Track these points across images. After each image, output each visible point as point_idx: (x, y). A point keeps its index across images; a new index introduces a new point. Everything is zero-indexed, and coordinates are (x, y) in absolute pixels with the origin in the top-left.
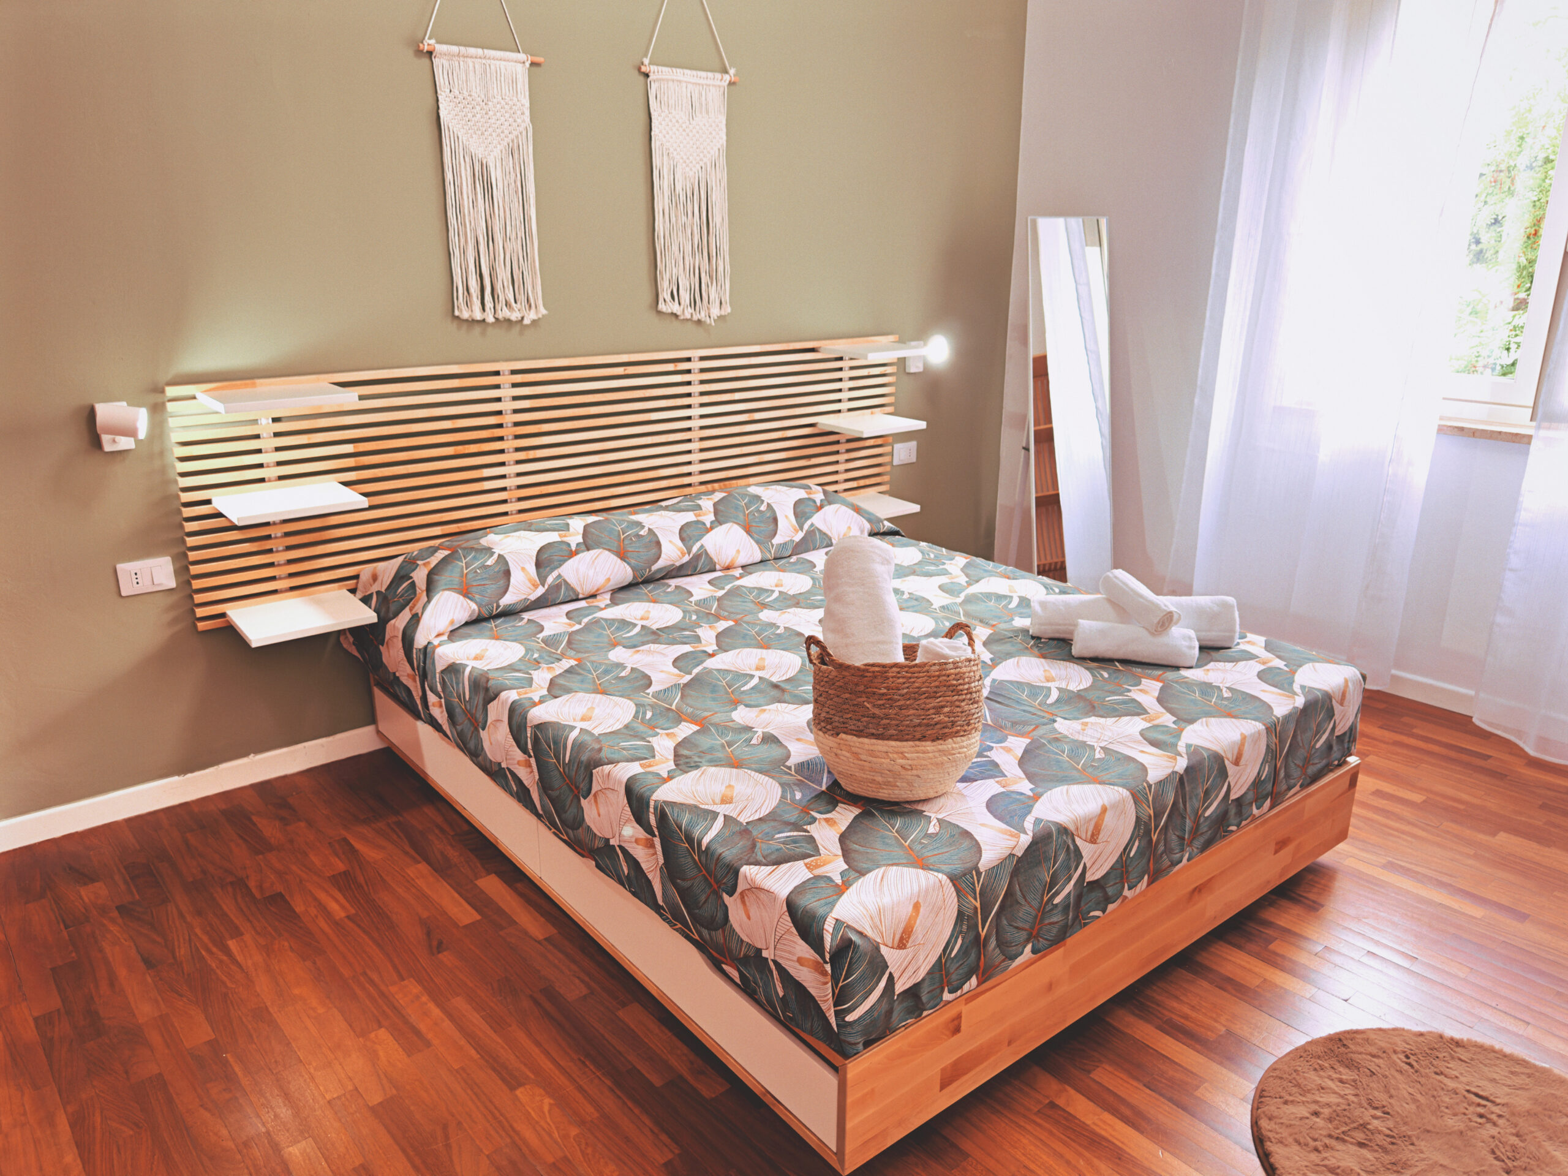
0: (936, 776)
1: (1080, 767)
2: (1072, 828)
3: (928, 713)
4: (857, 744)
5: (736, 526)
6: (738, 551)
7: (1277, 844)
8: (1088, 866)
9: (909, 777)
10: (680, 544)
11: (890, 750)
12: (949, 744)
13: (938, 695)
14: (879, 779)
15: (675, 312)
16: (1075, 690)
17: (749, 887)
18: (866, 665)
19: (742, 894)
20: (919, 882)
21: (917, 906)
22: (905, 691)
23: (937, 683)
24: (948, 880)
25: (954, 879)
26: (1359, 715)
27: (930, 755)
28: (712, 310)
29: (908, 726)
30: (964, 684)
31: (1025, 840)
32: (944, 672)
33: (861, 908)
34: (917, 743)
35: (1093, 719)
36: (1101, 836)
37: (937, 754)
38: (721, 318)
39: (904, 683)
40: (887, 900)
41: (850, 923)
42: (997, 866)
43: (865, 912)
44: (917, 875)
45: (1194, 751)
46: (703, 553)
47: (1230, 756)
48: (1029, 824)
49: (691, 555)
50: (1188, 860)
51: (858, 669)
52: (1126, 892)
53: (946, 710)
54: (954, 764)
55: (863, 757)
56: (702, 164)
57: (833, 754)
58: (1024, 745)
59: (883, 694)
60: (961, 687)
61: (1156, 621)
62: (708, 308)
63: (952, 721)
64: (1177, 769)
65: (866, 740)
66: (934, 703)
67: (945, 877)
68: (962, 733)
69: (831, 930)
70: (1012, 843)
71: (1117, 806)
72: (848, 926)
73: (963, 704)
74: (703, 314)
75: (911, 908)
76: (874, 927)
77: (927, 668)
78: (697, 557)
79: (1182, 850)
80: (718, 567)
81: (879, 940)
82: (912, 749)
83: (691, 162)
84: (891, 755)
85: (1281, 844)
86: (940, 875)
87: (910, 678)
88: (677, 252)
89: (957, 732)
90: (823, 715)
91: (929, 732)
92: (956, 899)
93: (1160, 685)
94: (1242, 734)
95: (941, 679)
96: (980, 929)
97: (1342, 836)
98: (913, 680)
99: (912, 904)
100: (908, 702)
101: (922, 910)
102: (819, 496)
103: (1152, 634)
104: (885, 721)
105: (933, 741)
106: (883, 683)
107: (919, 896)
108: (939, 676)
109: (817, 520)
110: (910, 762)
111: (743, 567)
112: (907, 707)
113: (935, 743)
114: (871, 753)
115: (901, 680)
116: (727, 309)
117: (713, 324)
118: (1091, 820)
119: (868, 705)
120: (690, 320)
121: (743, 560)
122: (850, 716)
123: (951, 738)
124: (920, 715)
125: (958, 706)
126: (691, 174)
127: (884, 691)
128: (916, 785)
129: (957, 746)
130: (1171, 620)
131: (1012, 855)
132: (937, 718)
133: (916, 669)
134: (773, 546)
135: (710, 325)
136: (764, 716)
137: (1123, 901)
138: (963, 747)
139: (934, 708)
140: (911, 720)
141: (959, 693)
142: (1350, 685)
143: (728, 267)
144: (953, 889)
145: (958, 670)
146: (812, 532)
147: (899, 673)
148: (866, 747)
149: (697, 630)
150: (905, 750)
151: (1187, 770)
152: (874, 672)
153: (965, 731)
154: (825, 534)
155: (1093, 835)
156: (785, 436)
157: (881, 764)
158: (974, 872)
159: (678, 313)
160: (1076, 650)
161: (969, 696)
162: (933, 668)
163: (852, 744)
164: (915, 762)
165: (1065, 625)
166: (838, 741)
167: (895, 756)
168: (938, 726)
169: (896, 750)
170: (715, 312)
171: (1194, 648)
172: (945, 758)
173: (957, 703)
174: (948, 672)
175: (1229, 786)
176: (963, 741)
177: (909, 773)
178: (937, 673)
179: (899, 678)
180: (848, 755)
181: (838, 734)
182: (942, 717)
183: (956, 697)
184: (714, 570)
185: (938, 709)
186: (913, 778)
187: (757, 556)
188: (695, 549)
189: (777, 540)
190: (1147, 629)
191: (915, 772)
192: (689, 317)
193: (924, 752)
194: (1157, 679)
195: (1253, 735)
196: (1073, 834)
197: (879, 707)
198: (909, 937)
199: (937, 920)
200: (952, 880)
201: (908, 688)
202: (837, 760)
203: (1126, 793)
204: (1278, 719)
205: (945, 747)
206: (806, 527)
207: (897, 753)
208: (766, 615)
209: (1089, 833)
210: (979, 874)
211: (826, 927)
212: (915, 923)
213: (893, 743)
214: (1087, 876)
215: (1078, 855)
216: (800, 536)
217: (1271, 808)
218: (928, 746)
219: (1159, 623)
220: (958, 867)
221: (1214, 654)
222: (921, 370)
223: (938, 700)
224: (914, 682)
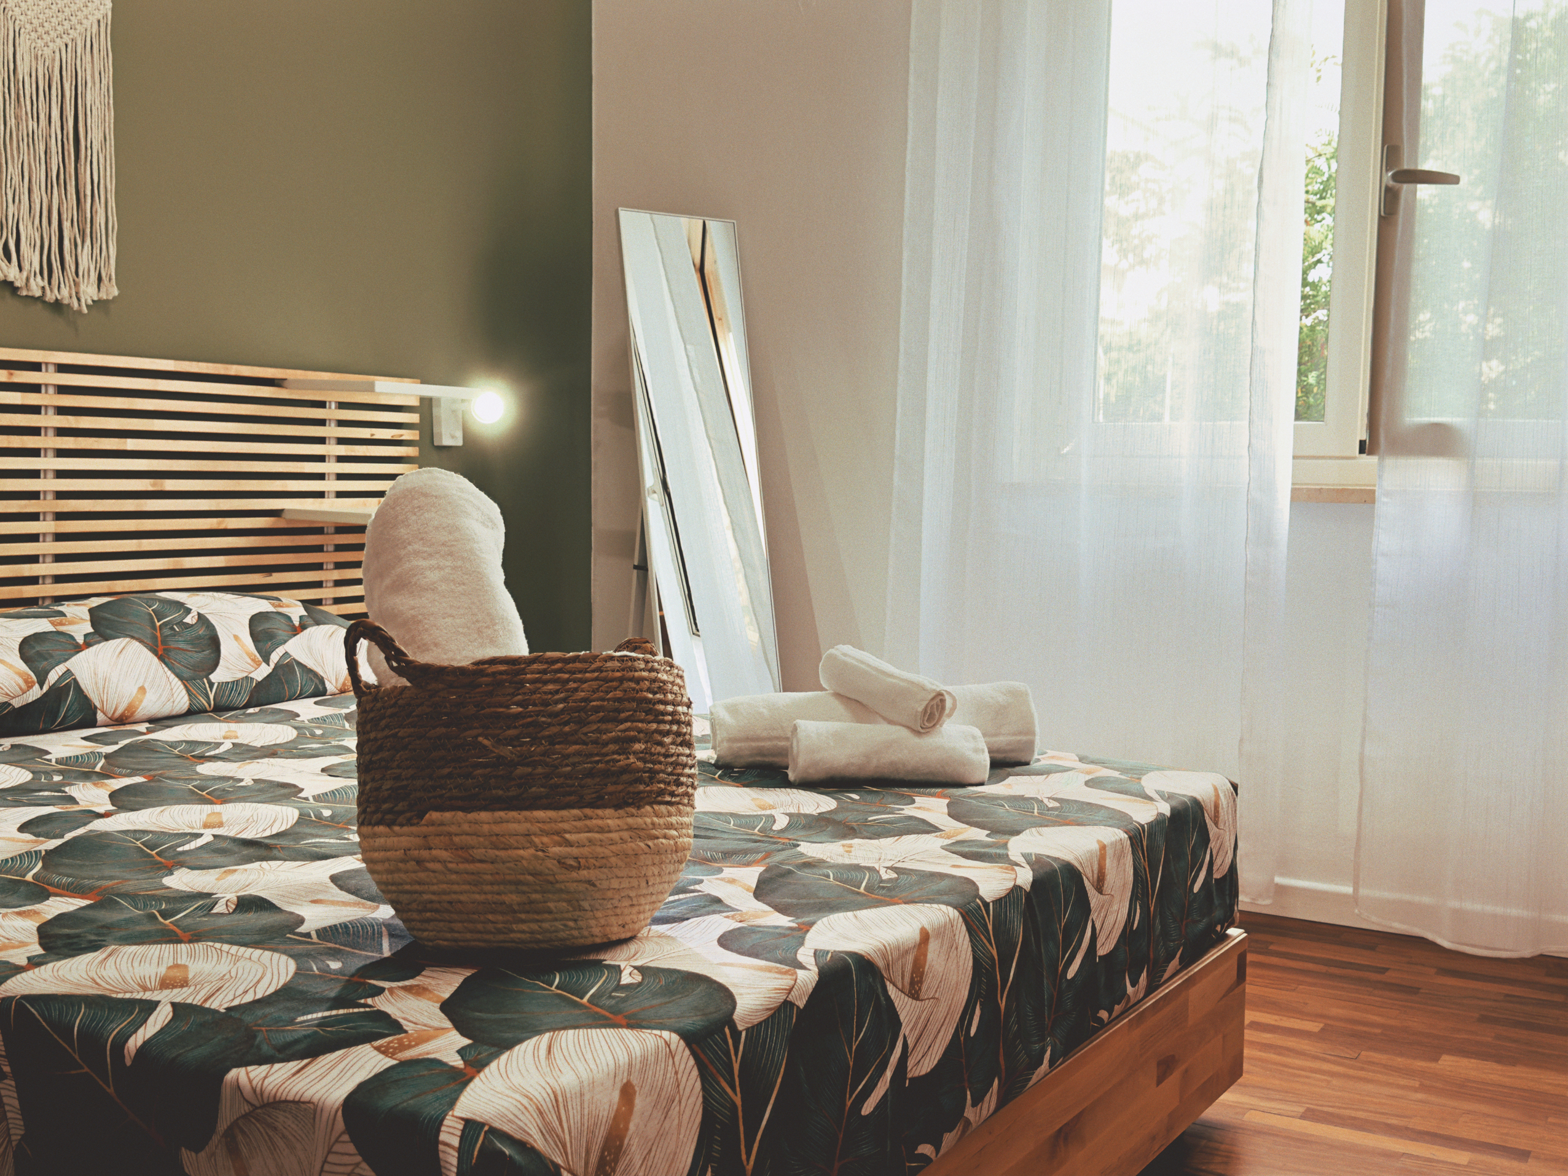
0: (625, 884)
1: (862, 890)
2: (880, 963)
3: (605, 750)
4: (466, 827)
5: (136, 644)
6: (142, 690)
7: (1159, 1064)
8: (911, 1042)
9: (573, 886)
10: (23, 666)
11: (535, 828)
12: (647, 816)
13: (623, 715)
14: (512, 898)
15: (11, 278)
16: (814, 813)
18: (474, 664)
20: (627, 1048)
21: (627, 1092)
22: (561, 706)
23: (619, 694)
24: (682, 1043)
25: (689, 1038)
27: (613, 835)
28: (82, 287)
29: (567, 776)
30: (666, 703)
31: (808, 977)
32: (631, 674)
33: (518, 1096)
34: (588, 811)
35: (856, 841)
36: (924, 987)
37: (626, 835)
38: (98, 304)
39: (557, 692)
40: (567, 1079)
41: (497, 1124)
42: (766, 1021)
43: (525, 1101)
44: (622, 1039)
45: (1036, 862)
46: (69, 687)
47: (1090, 875)
48: (805, 955)
49: (46, 688)
50: (1052, 1062)
51: (461, 671)
52: (970, 1113)
53: (639, 746)
54: (657, 859)
55: (478, 853)
56: (66, 39)
57: (412, 865)
58: (757, 875)
59: (518, 716)
60: (661, 707)
61: (920, 709)
62: (76, 284)
63: (650, 771)
64: (1019, 882)
65: (484, 815)
66: (618, 730)
67: (675, 1037)
68: (668, 798)
69: (456, 1142)
70: (785, 982)
71: (944, 931)
72: (493, 1131)
73: (667, 740)
74: (65, 292)
75: (616, 1096)
76: (548, 1130)
77: (597, 664)
78: (57, 693)
79: (1042, 1039)
80: (100, 716)
81: (559, 1161)
82: (579, 824)
83: (47, 33)
84: (536, 840)
85: (1166, 1066)
86: (666, 1034)
87: (568, 681)
88: (17, 179)
89: (661, 792)
90: (388, 785)
91: (611, 788)
92: (698, 1085)
93: (947, 801)
94: (1099, 842)
95: (626, 685)
96: (744, 1157)
97: (1232, 1073)
98: (572, 685)
99: (619, 1086)
100: (567, 729)
101: (638, 1102)
102: (297, 612)
103: (918, 733)
104: (521, 770)
105: (617, 807)
106: (514, 695)
107: (630, 1073)
108: (621, 680)
109: (297, 648)
110: (574, 851)
111: (151, 721)
112: (566, 739)
113: (621, 812)
114: (498, 842)
115: (551, 687)
116: (111, 291)
117: (85, 310)
118: (907, 952)
119: (486, 742)
120: (41, 299)
121: (152, 705)
122: (446, 771)
123: (651, 804)
124: (592, 755)
125: (661, 744)
126: (47, 52)
127: (515, 709)
128: (586, 905)
129: (661, 821)
130: (943, 708)
131: (787, 1005)
132: (623, 761)
133: (578, 665)
134: (211, 685)
135: (80, 312)
136: (232, 878)
137: (964, 1132)
138: (670, 826)
139: (615, 740)
140: (574, 765)
141: (658, 717)
142: (1221, 795)
143: (113, 219)
144: (692, 1062)
145: (654, 674)
146: (287, 669)
147: (544, 672)
148: (486, 827)
150: (565, 826)
151: (1034, 883)
152: (494, 674)
153: (672, 794)
154: (310, 671)
155: (912, 983)
157: (518, 860)
158: (727, 1030)
159: (18, 284)
160: (792, 776)
161: (675, 728)
162: (609, 664)
163: (453, 829)
164: (585, 851)
165: (770, 739)
166: (424, 830)
167: (545, 839)
168: (625, 777)
169: (546, 827)
170: (89, 292)
171: (983, 751)
172: (642, 844)
173: (658, 737)
174: (636, 674)
175: (1093, 922)
176: (670, 815)
177: (574, 875)
178: (618, 674)
179: (546, 683)
180: (444, 854)
181: (421, 816)
182: (632, 759)
183: (654, 726)
184: (93, 724)
185: (624, 743)
186: (582, 887)
187: (182, 702)
188: (53, 677)
189: (217, 677)
190: (908, 727)
191: (584, 873)
192: (38, 293)
193: (602, 830)
194: (944, 796)
195: (1114, 844)
196: (882, 977)
197: (510, 741)
198: (616, 1161)
199: (667, 1125)
200: (689, 1044)
201: (564, 700)
202: (422, 875)
203: (953, 913)
204: (1142, 826)
205: (639, 820)
206: (275, 657)
207: (547, 833)
209: (907, 979)
210: (736, 1034)
211: (443, 1137)
212: (627, 1129)
213: (540, 814)
214: (911, 1063)
215: (895, 1023)
216: (262, 672)
217: (1150, 989)
218: (610, 818)
219: (925, 710)
220: (693, 1021)
221: (1018, 769)
222: (460, 443)
223: (622, 727)
224: (576, 690)
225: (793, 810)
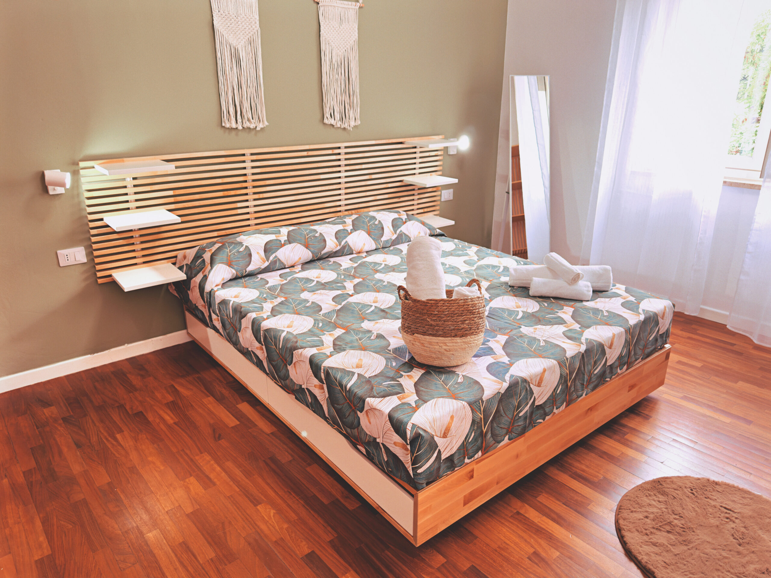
0: (462, 354)
1: (533, 350)
2: (529, 379)
3: (458, 323)
4: (423, 339)
5: (363, 232)
6: (364, 244)
7: (629, 387)
8: (536, 398)
9: (448, 355)
10: (335, 240)
11: (439, 342)
12: (469, 338)
13: (463, 314)
14: (434, 356)
15: (332, 123)
16: (531, 312)
17: (370, 408)
18: (427, 300)
19: (367, 411)
20: (453, 406)
21: (452, 417)
22: (447, 313)
23: (463, 309)
24: (468, 405)
25: (470, 404)
26: (671, 324)
27: (459, 344)
28: (351, 123)
29: (448, 330)
30: (476, 309)
31: (506, 385)
32: (466, 303)
33: (425, 418)
34: (453, 338)
35: (539, 326)
36: (543, 383)
37: (462, 344)
38: (355, 127)
39: (446, 309)
40: (437, 415)
41: (419, 426)
42: (492, 398)
43: (426, 420)
44: (453, 403)
45: (589, 342)
46: (347, 245)
47: (607, 345)
48: (507, 377)
49: (341, 246)
50: (586, 395)
51: (424, 302)
52: (555, 411)
53: (467, 322)
54: (471, 349)
55: (426, 345)
56: (346, 48)
57: (411, 344)
58: (505, 339)
59: (436, 314)
60: (474, 311)
61: (571, 278)
62: (349, 122)
63: (470, 328)
64: (580, 350)
65: (427, 337)
66: (461, 318)
67: (466, 403)
68: (475, 334)
69: (410, 429)
70: (499, 387)
71: (551, 368)
72: (418, 427)
73: (475, 319)
74: (346, 125)
75: (449, 418)
76: (431, 427)
77: (457, 301)
78: (344, 247)
79: (583, 390)
80: (354, 252)
81: (433, 434)
82: (450, 341)
83: (340, 48)
84: (440, 344)
85: (632, 387)
86: (464, 402)
87: (449, 306)
88: (333, 93)
89: (473, 333)
90: (406, 324)
91: (459, 333)
92: (471, 414)
93: (573, 309)
94: (613, 333)
95: (464, 307)
96: (483, 428)
97: (661, 383)
98: (451, 307)
99: (450, 416)
100: (448, 318)
101: (455, 419)
102: (404, 217)
103: (570, 285)
104: (436, 328)
105: (461, 337)
106: (436, 309)
107: (453, 412)
108: (463, 305)
109: (403, 229)
110: (449, 348)
111: (367, 252)
112: (448, 321)
113: (461, 338)
114: (430, 343)
115: (445, 308)
116: (358, 122)
117: (351, 130)
118: (537, 375)
119: (428, 320)
120: (340, 128)
121: (367, 248)
122: (419, 325)
123: (470, 336)
124: (454, 325)
125: (473, 320)
126: (340, 53)
127: (436, 313)
128: (452, 359)
129: (472, 339)
130: (579, 277)
131: (499, 393)
132: (462, 326)
133: (452, 302)
134: (381, 241)
135: (350, 130)
136: (377, 325)
137: (553, 415)
138: (475, 340)
139: (461, 321)
140: (450, 327)
141: (473, 314)
142: (667, 309)
143: (359, 100)
144: (470, 409)
145: (473, 302)
146: (401, 235)
147: (444, 304)
148: (428, 340)
149: (344, 283)
150: (447, 341)
151: (586, 351)
152: (431, 303)
153: (476, 332)
154: (407, 236)
155: (539, 383)
156: (387, 187)
157: (435, 348)
158: (480, 401)
159: (334, 124)
160: (531, 293)
161: (478, 315)
162: (461, 301)
163: (420, 339)
164: (452, 348)
165: (526, 280)
166: (414, 337)
167: (442, 344)
168: (463, 330)
169: (442, 341)
170: (353, 123)
171: (590, 291)
172: (467, 346)
173: (473, 319)
174: (468, 303)
175: (606, 359)
176: (475, 337)
177: (449, 353)
178: (463, 304)
179: (444, 306)
180: (419, 344)
181: (413, 334)
182: (465, 325)
183: (472, 316)
184: (352, 254)
185: (463, 322)
186: (451, 355)
187: (374, 247)
188: (343, 243)
189: (383, 239)
190: (567, 282)
191: (451, 353)
192: (339, 126)
193: (456, 343)
194: (572, 306)
195: (618, 334)
196: (529, 382)
197: (434, 320)
198: (448, 432)
199: (462, 424)
200: (469, 405)
201: (448, 311)
202: (413, 347)
203: (555, 362)
204: (631, 326)
205: (466, 340)
206: (398, 232)
207: (443, 343)
208: (378, 276)
209: (537, 382)
210: (483, 402)
211: (407, 427)
212: (451, 425)
213: (441, 338)
214: (536, 402)
215: (532, 393)
216: (394, 237)
217: (627, 370)
218: (458, 340)
219: (573, 279)
220: (472, 398)
221: (600, 294)
222: (455, 153)
223: (463, 317)
224: (451, 308)
225: (525, 310)
